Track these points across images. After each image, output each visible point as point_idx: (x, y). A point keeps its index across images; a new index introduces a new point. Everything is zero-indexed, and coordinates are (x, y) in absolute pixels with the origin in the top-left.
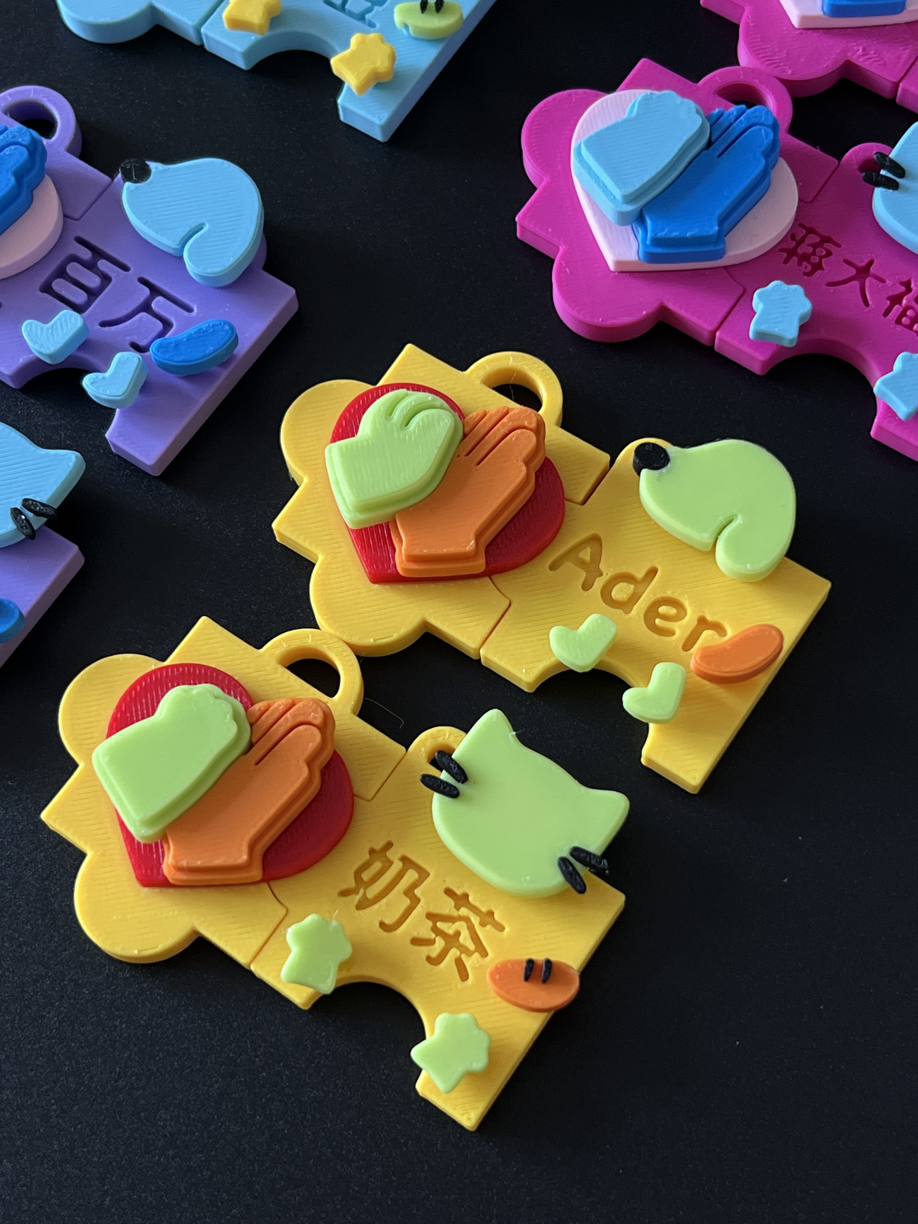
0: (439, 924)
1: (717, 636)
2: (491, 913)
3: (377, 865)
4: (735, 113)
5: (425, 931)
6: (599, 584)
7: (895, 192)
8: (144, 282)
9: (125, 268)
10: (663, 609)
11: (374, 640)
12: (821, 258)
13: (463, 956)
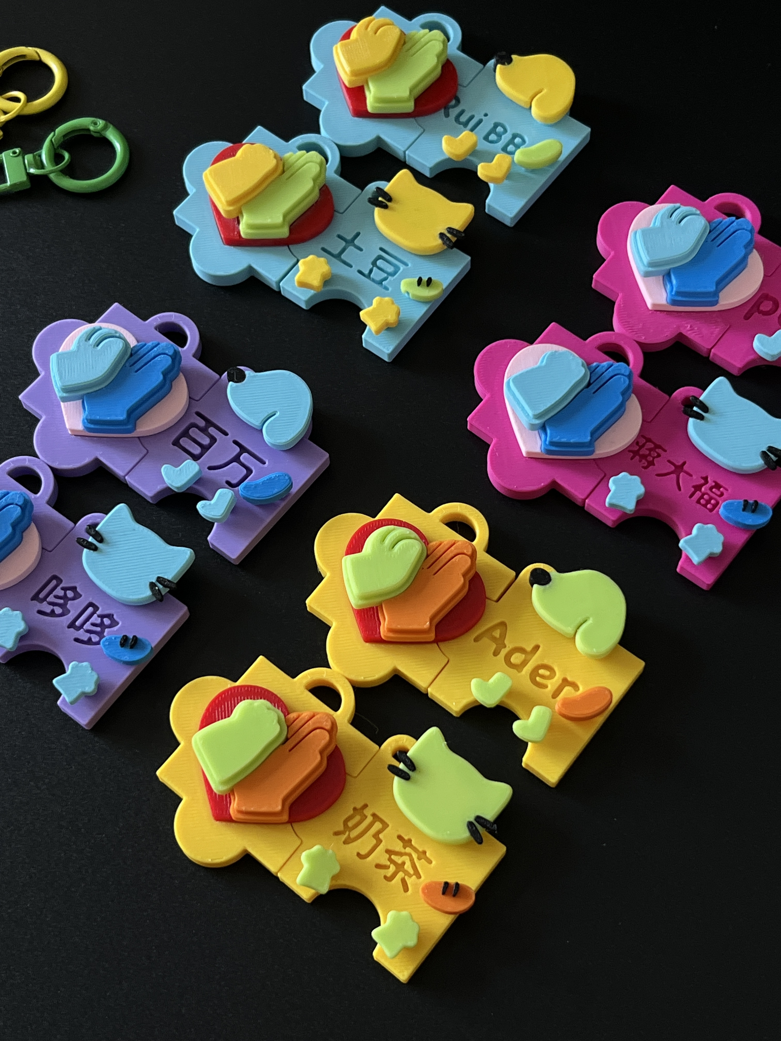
0: (393, 857)
1: (573, 691)
2: (424, 852)
3: (357, 818)
4: (606, 366)
5: (384, 860)
6: (504, 652)
7: (702, 422)
8: (236, 442)
9: (226, 434)
10: (541, 671)
11: (364, 678)
12: (654, 458)
13: (406, 878)
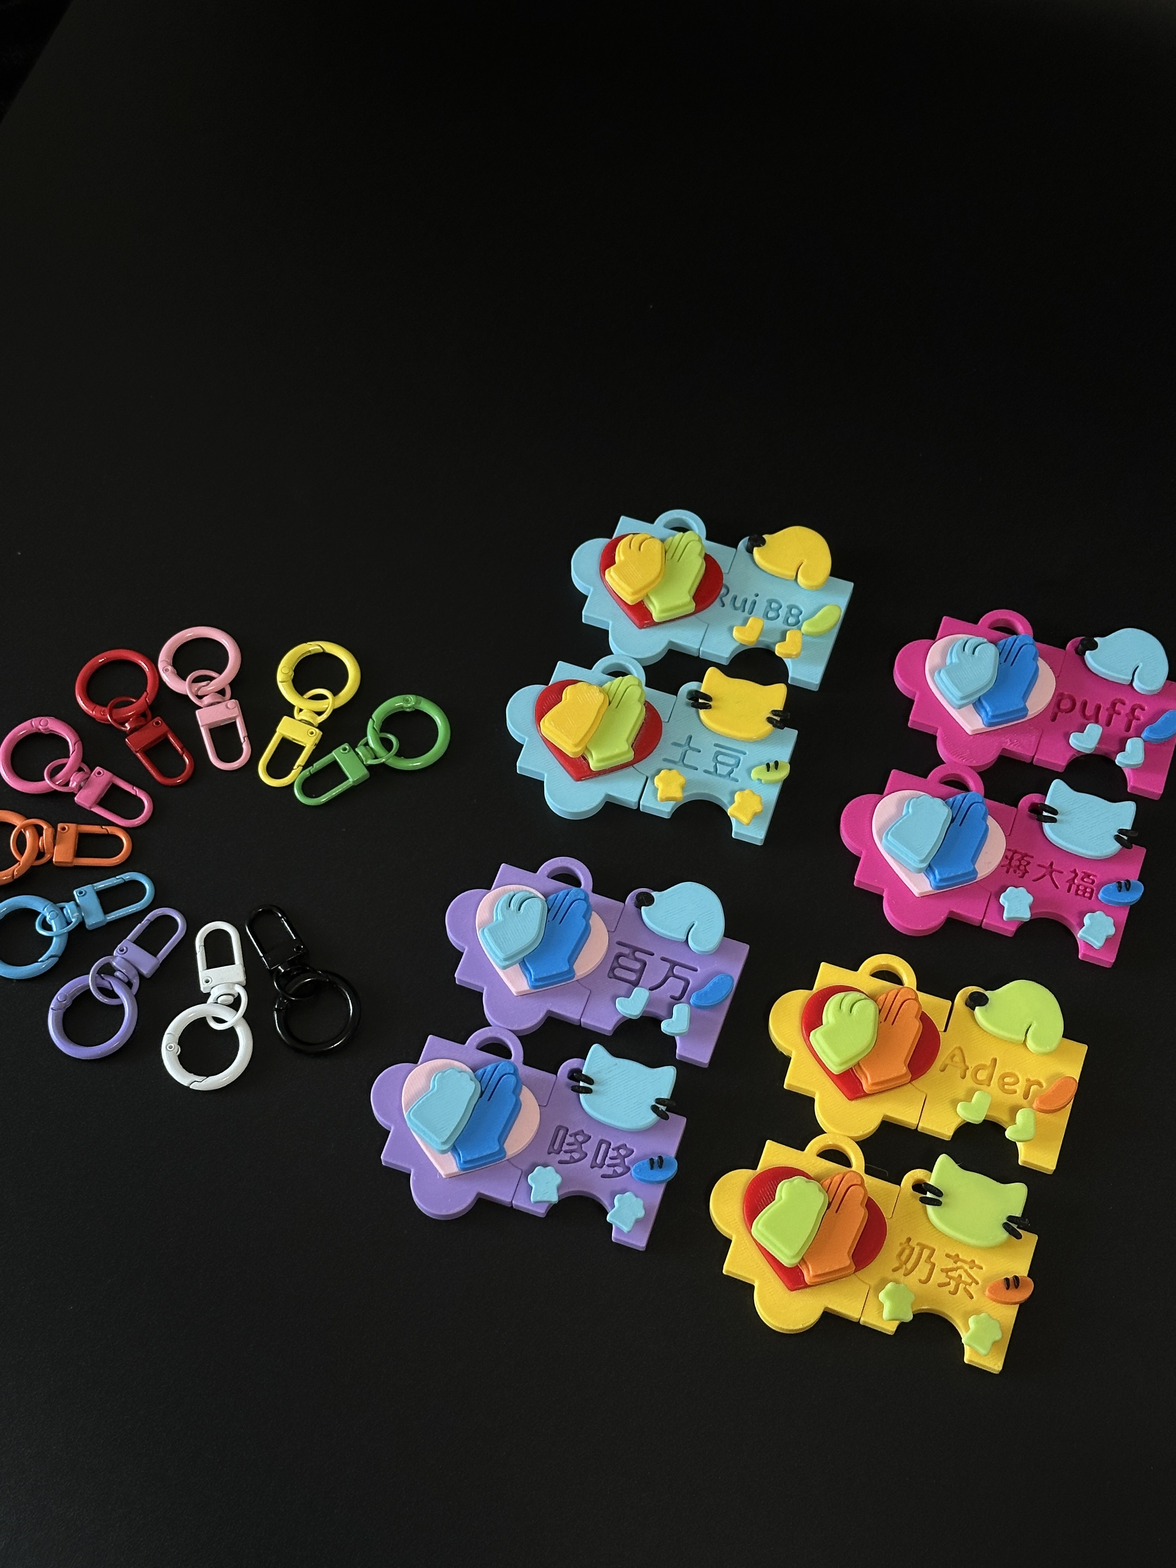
0: (949, 1273)
1: (1039, 1088)
2: (973, 1261)
3: (907, 1252)
4: (961, 798)
5: (943, 1279)
6: (969, 1073)
7: (1056, 824)
8: (663, 959)
9: (652, 954)
10: (1007, 1080)
11: (863, 1132)
12: (1025, 866)
13: (967, 1287)
